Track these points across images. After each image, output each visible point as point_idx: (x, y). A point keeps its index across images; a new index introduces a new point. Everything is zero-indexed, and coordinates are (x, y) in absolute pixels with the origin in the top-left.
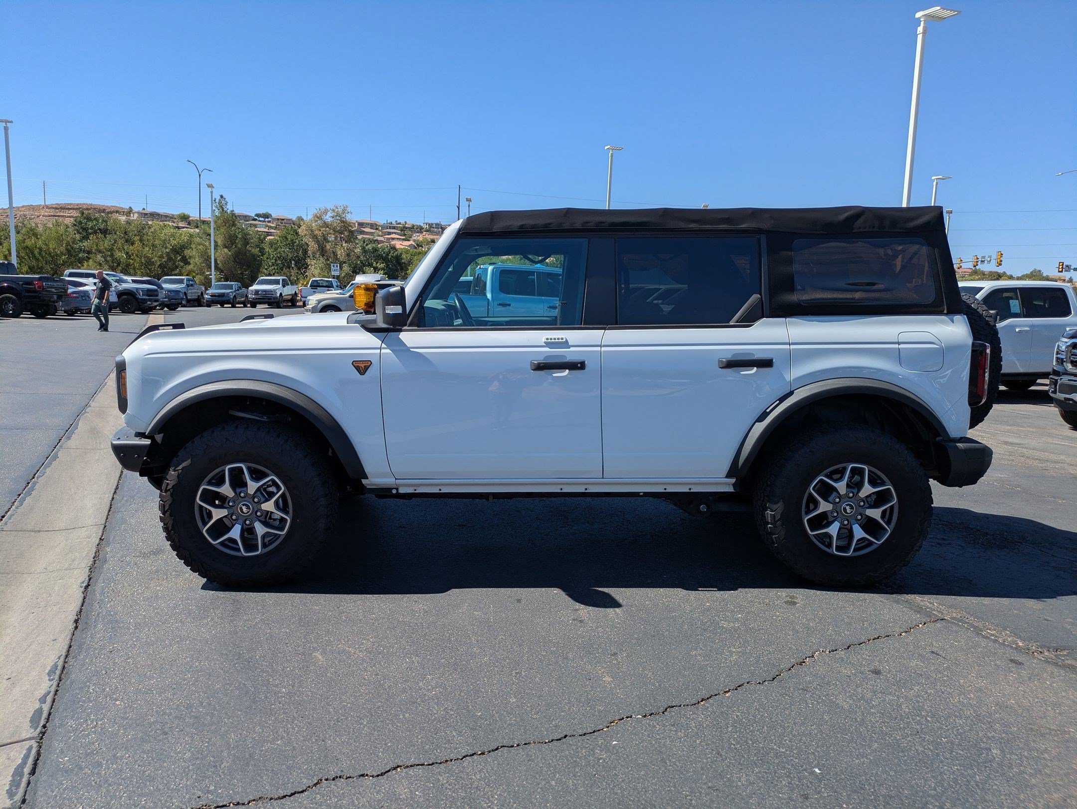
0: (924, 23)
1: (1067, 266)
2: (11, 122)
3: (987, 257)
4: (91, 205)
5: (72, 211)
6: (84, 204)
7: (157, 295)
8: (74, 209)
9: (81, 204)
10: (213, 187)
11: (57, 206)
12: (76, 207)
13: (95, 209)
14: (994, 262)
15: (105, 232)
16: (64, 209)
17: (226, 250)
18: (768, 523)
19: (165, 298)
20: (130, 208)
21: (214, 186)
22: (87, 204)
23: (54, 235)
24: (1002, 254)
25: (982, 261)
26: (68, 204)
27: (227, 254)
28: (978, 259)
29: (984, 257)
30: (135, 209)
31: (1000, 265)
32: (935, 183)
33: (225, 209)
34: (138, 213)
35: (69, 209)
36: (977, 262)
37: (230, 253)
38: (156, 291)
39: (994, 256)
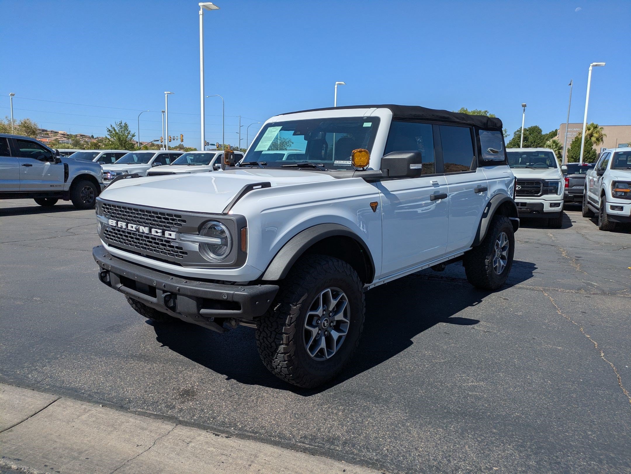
0: (203, 9)
1: (208, 143)
3: (176, 137)
14: (179, 140)
18: (486, 266)
24: (183, 136)
25: (173, 139)
28: (171, 138)
29: (174, 137)
31: (183, 141)
32: (166, 95)
36: (171, 139)
39: (179, 137)
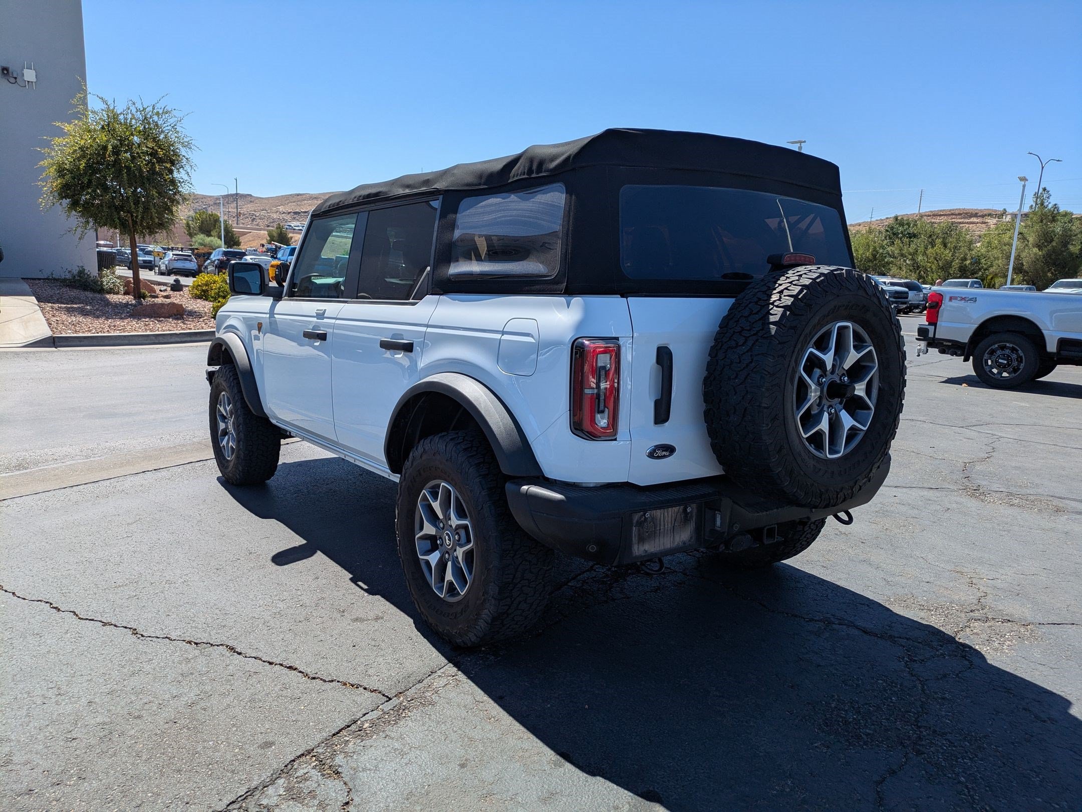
2: (805, 142)
4: (964, 209)
5: (943, 217)
6: (956, 209)
7: (907, 298)
8: (946, 215)
9: (953, 210)
10: (1027, 180)
11: (930, 213)
12: (948, 213)
13: (966, 213)
15: (912, 236)
16: (936, 216)
17: (1035, 250)
19: (922, 301)
20: (1005, 210)
21: (1027, 178)
22: (960, 209)
23: (863, 241)
26: (941, 211)
27: (1035, 254)
30: (1009, 211)
33: (1046, 204)
34: (1011, 214)
35: (941, 215)
37: (1040, 253)
38: (907, 293)
